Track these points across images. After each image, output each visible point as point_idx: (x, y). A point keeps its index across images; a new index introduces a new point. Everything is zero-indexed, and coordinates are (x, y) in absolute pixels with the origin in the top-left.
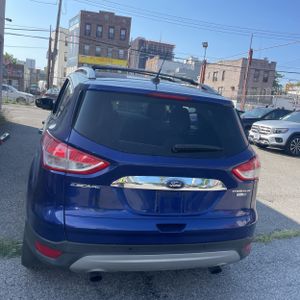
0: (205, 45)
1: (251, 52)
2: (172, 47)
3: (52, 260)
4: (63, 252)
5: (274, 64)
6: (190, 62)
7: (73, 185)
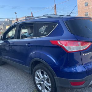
0: (16, 13)
7: (84, 55)
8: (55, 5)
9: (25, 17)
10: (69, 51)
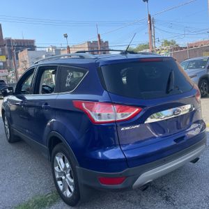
0: (66, 36)
1: (99, 36)
2: (33, 42)
3: (120, 186)
4: (126, 177)
5: (107, 42)
6: (51, 49)
7: (122, 129)
8: (150, 17)
9: (89, 42)
10: (97, 120)
